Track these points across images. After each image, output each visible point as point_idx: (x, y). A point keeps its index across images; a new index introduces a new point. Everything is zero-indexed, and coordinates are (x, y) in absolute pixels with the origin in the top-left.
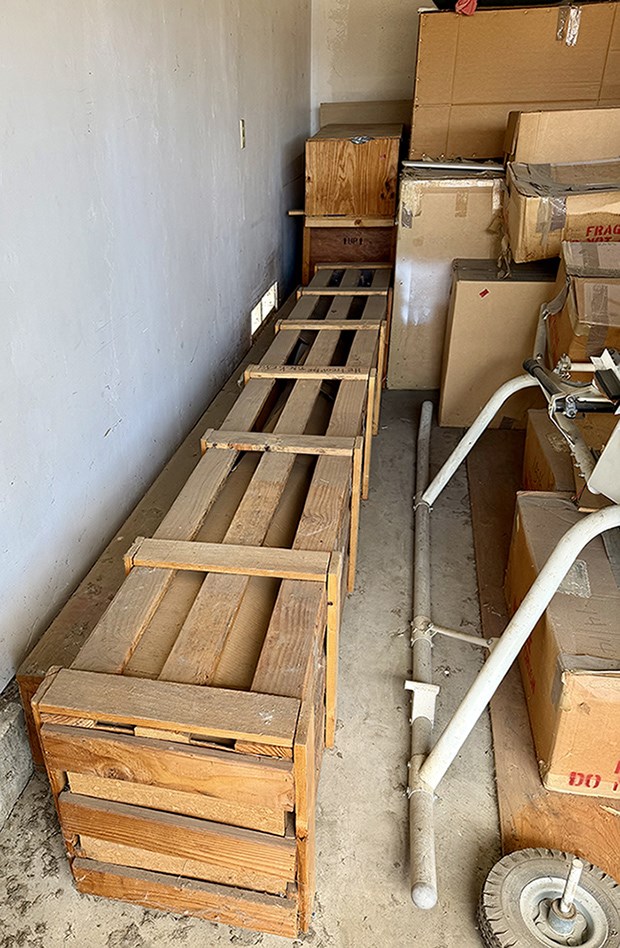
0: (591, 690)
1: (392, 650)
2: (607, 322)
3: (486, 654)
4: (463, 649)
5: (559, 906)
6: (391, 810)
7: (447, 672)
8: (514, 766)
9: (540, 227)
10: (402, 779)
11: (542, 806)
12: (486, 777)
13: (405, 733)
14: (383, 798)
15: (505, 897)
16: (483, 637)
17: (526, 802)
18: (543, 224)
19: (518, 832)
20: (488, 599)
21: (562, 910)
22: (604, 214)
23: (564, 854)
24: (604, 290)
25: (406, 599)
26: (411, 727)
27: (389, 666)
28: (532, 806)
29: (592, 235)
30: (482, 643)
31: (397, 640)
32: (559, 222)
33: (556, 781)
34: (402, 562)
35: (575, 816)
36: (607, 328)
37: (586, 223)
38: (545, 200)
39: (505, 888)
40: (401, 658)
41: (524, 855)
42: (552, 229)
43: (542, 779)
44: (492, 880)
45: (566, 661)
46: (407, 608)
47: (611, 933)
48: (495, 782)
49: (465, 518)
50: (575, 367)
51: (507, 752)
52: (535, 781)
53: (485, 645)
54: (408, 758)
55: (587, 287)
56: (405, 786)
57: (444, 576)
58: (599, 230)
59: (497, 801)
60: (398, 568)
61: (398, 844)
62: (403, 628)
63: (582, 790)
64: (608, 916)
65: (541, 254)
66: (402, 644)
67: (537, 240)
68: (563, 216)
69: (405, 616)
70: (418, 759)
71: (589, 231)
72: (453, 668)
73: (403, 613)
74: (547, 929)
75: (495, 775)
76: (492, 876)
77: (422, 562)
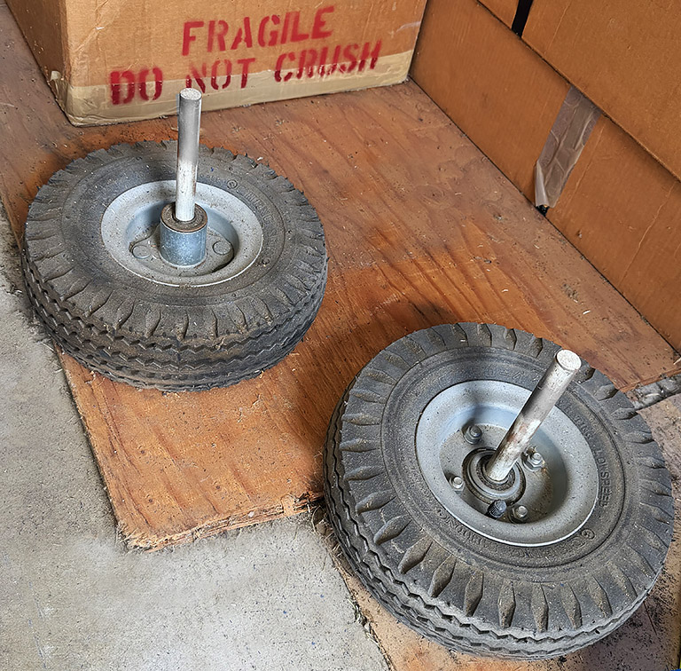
33: (89, 102)
43: (64, 111)
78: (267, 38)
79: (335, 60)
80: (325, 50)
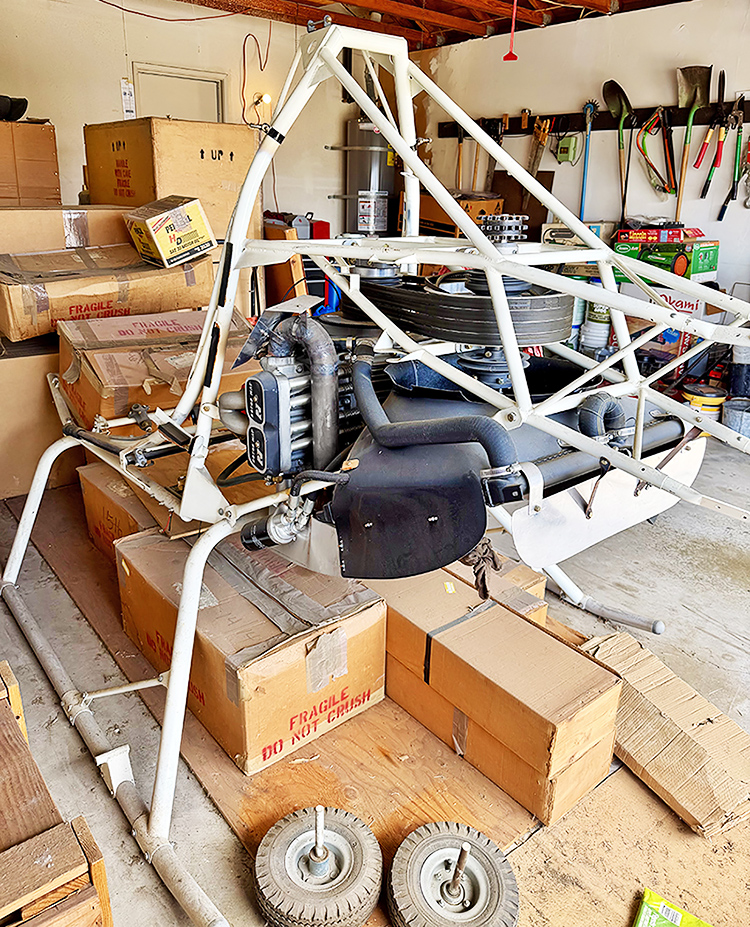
0: (259, 674)
1: (54, 739)
2: (126, 384)
3: (162, 691)
4: (120, 702)
5: (315, 855)
6: (139, 887)
7: (117, 731)
8: (215, 774)
9: (28, 310)
10: (133, 851)
11: (253, 792)
12: (199, 798)
13: (111, 807)
14: (126, 882)
15: (278, 879)
16: (130, 682)
17: (241, 797)
18: (30, 307)
19: (249, 825)
20: (116, 647)
21: (319, 855)
22: (80, 296)
23: (294, 814)
24: (111, 358)
25: (41, 684)
26: (115, 799)
27: (60, 757)
28: (247, 797)
29: (74, 314)
30: (154, 683)
31: (54, 727)
32: (43, 305)
33: (255, 764)
34: (16, 651)
35: (278, 783)
36: (127, 388)
37: (68, 304)
38: (26, 287)
39: (274, 872)
40: (67, 742)
41: (271, 835)
42: (39, 311)
43: (242, 770)
44: (261, 874)
45: (235, 660)
46: (46, 693)
47: (353, 847)
48: (210, 798)
49: (53, 583)
50: (112, 424)
51: (204, 767)
52: (237, 776)
53: (157, 683)
54: (129, 829)
55: (98, 358)
56: (141, 854)
57: (65, 645)
58: (79, 308)
59: (219, 812)
60: (14, 658)
61: (164, 911)
62: (53, 712)
63: (274, 759)
64: (345, 837)
65: (35, 332)
66: (61, 728)
67: (28, 321)
68: (46, 300)
69: (48, 700)
70: (141, 822)
71: (71, 311)
72: (119, 724)
73: (45, 700)
74: (314, 879)
75: (206, 792)
76: (260, 871)
77: (39, 640)
78: (323, 709)
79: (352, 704)
80: (347, 703)
